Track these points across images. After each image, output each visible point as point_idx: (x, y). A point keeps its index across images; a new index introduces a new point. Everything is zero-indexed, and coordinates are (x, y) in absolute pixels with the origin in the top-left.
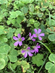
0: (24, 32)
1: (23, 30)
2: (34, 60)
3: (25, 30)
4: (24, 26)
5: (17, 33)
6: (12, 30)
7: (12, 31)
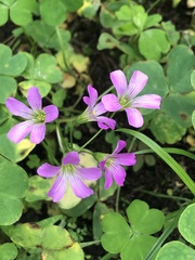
0: (87, 77)
1: (81, 63)
2: (108, 233)
3: (90, 67)
4: (86, 40)
5: (40, 80)
6: (10, 57)
7: (11, 63)
